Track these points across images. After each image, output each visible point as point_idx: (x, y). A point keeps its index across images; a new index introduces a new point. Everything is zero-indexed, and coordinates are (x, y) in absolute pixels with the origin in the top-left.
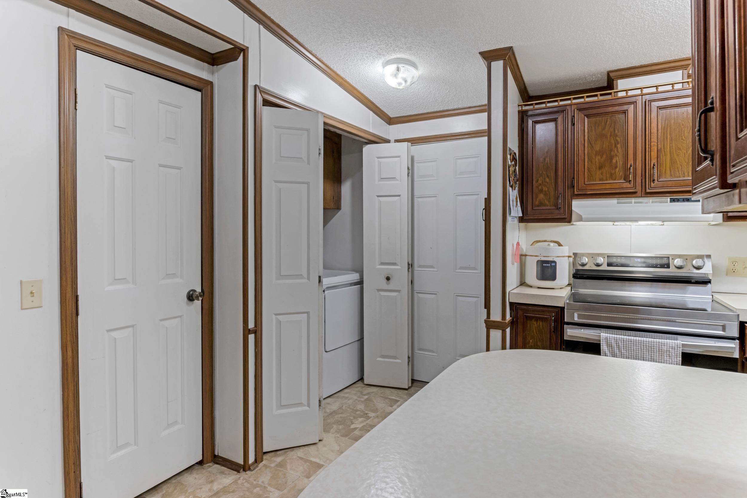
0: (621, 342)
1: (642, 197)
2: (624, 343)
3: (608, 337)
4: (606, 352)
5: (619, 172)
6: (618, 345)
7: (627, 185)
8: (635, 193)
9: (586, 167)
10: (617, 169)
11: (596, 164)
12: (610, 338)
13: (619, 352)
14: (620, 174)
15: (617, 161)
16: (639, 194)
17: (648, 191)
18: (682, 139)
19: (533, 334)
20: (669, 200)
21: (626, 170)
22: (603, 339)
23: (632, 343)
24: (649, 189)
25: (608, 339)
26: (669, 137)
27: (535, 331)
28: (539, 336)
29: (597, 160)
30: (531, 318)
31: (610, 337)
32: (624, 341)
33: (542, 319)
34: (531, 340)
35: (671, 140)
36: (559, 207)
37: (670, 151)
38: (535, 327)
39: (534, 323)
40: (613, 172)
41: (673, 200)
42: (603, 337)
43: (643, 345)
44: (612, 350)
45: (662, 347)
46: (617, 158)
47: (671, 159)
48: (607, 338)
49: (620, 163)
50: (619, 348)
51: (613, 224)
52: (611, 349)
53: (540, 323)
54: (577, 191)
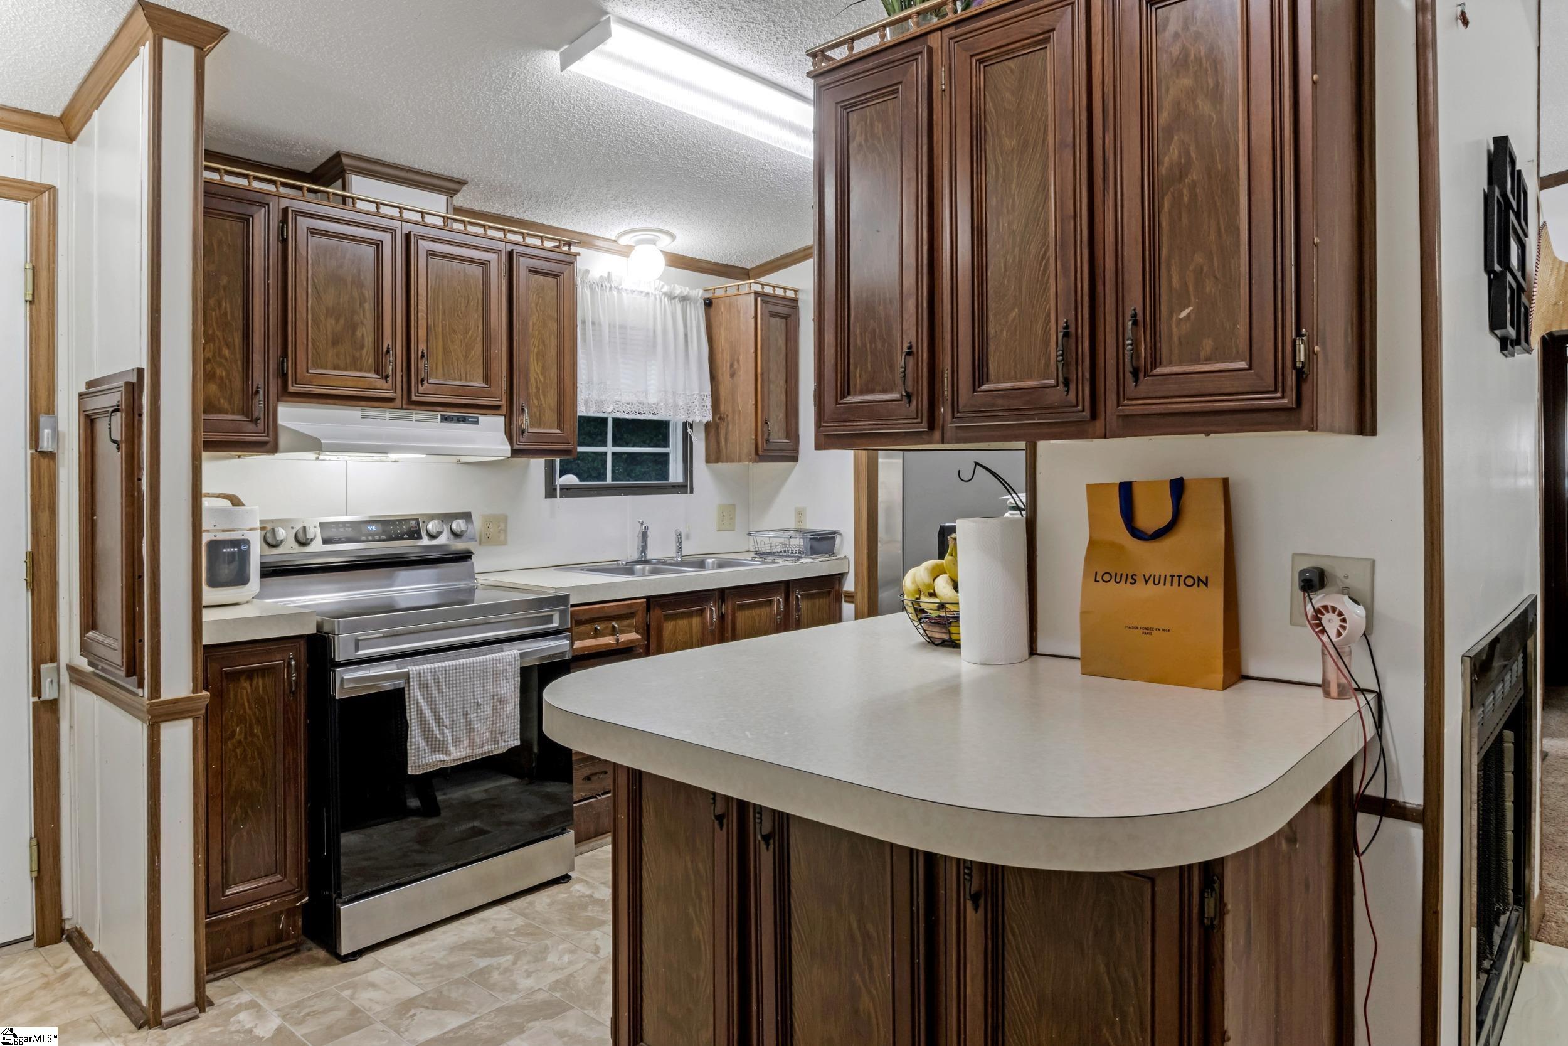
0: (442, 674)
1: (402, 408)
2: (446, 674)
3: (422, 671)
4: (419, 701)
5: (367, 355)
6: (437, 681)
7: (381, 383)
8: (391, 400)
9: (310, 338)
10: (365, 351)
11: (327, 336)
12: (424, 673)
13: (439, 693)
14: (368, 360)
15: (363, 335)
16: (398, 402)
17: (414, 398)
18: (458, 315)
19: (242, 712)
20: (439, 417)
21: (380, 353)
22: (413, 678)
23: (458, 671)
24: (416, 395)
25: (422, 675)
26: (441, 307)
27: (246, 704)
28: (257, 713)
29: (328, 325)
30: (235, 676)
31: (424, 669)
32: (445, 670)
33: (263, 672)
34: (238, 726)
35: (444, 313)
36: (254, 417)
37: (443, 333)
38: (247, 692)
39: (245, 685)
40: (357, 355)
41: (445, 419)
42: (413, 674)
43: (473, 671)
44: (428, 694)
45: (497, 667)
46: (364, 329)
47: (444, 348)
48: (420, 673)
49: (369, 340)
50: (438, 686)
51: (317, 458)
52: (425, 693)
53: (258, 683)
54: (292, 386)
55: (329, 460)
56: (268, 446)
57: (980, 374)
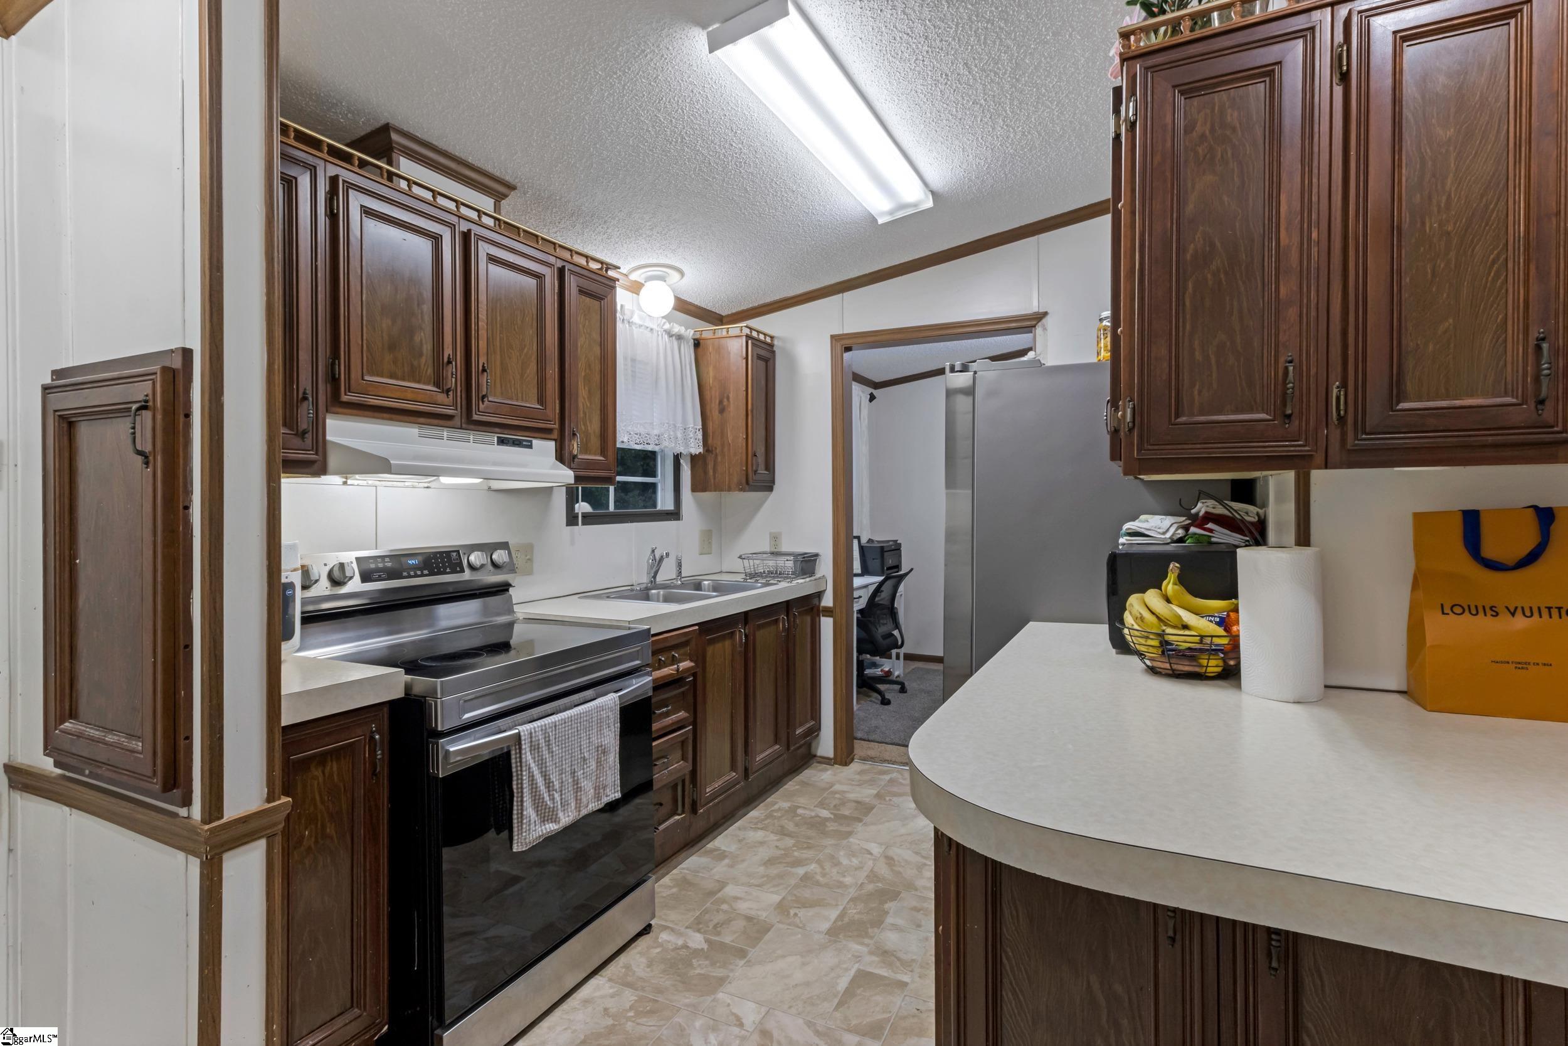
0: (552, 731)
1: (461, 428)
2: (555, 730)
3: (533, 731)
4: (531, 766)
5: (426, 362)
6: (547, 739)
7: (441, 398)
8: (450, 417)
9: (365, 338)
10: (423, 360)
11: (382, 337)
12: (535, 732)
13: (549, 753)
14: (427, 370)
15: (421, 340)
16: (457, 421)
17: (475, 417)
18: (514, 329)
19: (312, 809)
20: (496, 439)
21: (440, 363)
22: (525, 740)
23: (567, 725)
24: (476, 414)
25: (533, 735)
26: (499, 319)
27: (318, 798)
28: (331, 806)
29: (384, 326)
30: (305, 764)
31: (535, 728)
32: (555, 726)
33: (336, 753)
34: (306, 828)
35: (501, 326)
36: (300, 430)
37: (500, 347)
38: (318, 784)
39: (316, 773)
40: (415, 363)
41: (502, 442)
42: (525, 735)
43: (580, 723)
44: (538, 756)
45: (600, 715)
46: (422, 334)
47: (502, 364)
48: (531, 733)
49: (427, 348)
50: (549, 745)
51: (345, 483)
52: (536, 755)
53: (332, 768)
54: (346, 395)
55: (358, 485)
56: (316, 467)
57: (1396, 391)
